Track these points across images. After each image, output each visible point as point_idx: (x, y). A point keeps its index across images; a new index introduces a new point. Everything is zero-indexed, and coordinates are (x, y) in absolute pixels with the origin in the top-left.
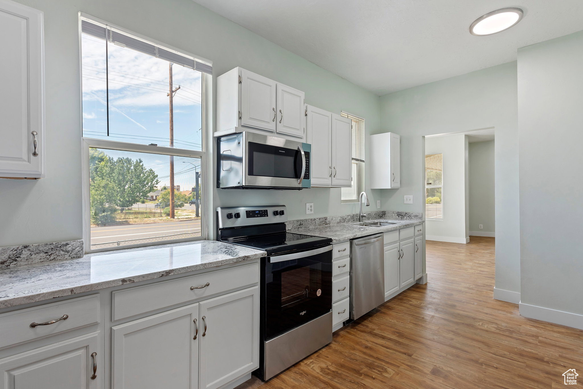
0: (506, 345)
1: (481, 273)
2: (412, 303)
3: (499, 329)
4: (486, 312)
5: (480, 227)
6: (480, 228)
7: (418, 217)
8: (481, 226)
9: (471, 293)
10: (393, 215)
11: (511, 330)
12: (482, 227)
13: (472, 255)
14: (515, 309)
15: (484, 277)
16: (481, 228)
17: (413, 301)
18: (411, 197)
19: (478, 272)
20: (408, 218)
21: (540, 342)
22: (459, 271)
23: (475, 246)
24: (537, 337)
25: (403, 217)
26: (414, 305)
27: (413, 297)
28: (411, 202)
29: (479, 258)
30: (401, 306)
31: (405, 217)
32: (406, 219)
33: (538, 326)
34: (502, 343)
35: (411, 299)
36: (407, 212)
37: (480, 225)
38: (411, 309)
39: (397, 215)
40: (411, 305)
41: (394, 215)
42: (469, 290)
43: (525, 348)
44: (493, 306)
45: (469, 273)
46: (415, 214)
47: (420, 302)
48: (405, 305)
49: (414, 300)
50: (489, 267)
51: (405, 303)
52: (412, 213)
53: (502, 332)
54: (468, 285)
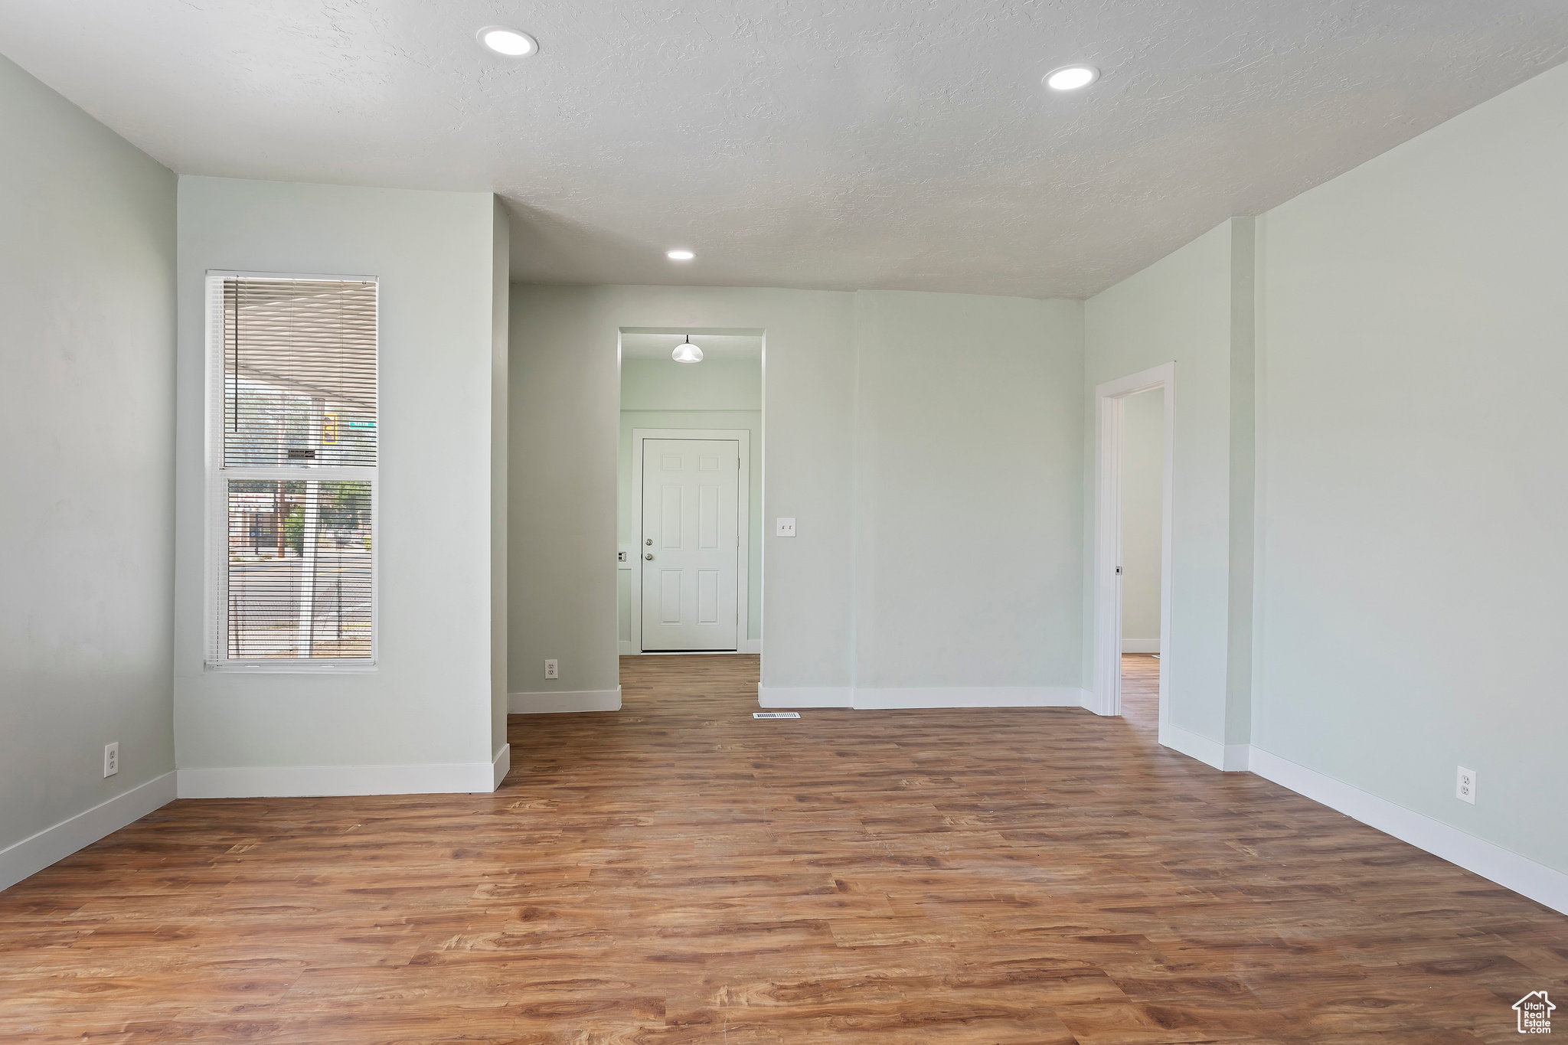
5: (547, 670)
6: (548, 676)
8: (552, 665)
12: (556, 669)
16: (552, 677)
37: (548, 662)
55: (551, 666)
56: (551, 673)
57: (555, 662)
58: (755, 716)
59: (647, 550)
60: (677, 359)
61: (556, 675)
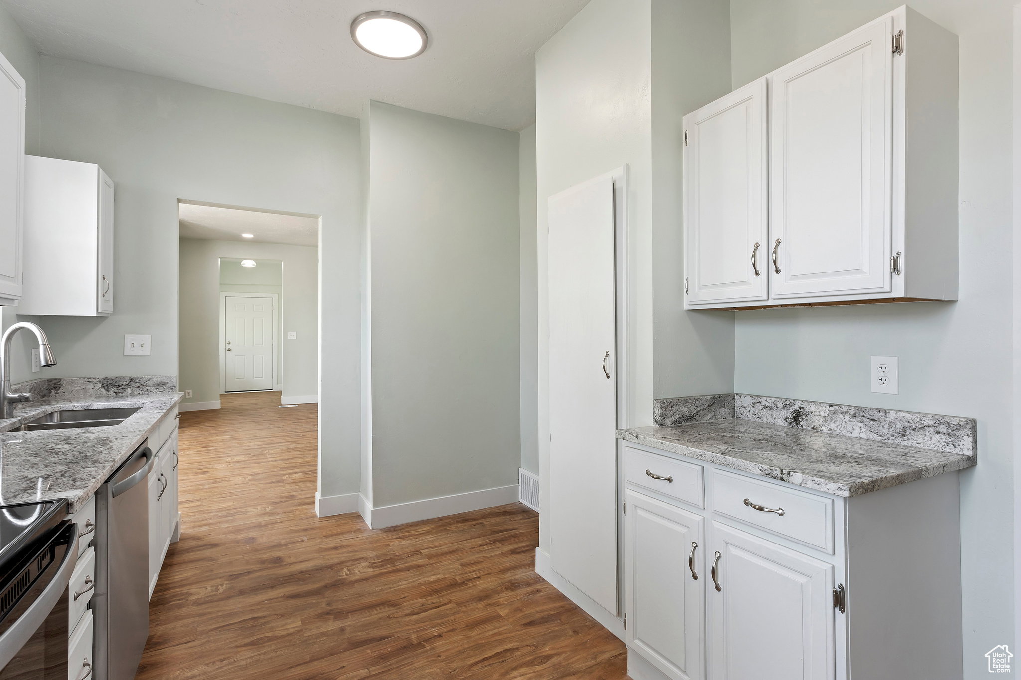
0: (408, 588)
1: (256, 477)
2: (196, 597)
3: (376, 566)
4: (332, 546)
7: (167, 385)
9: (281, 522)
10: (88, 387)
11: (388, 560)
13: (209, 449)
14: (357, 521)
15: (267, 483)
17: (194, 589)
18: (146, 338)
19: (249, 478)
20: (137, 391)
21: (430, 557)
22: (218, 487)
23: (198, 431)
24: (417, 552)
25: (122, 390)
26: (207, 599)
27: (185, 582)
28: (146, 351)
29: (225, 452)
30: (178, 618)
31: (129, 390)
32: (132, 395)
33: (404, 535)
34: (402, 587)
35: (185, 590)
36: (134, 375)
38: (210, 613)
39: (103, 387)
40: (198, 603)
41: (90, 386)
42: (271, 518)
43: (428, 577)
44: (330, 530)
45: (238, 485)
46: (159, 380)
47: (213, 586)
48: (184, 611)
49: (194, 586)
50: (255, 463)
51: (180, 607)
52: (148, 377)
53: (385, 569)
54: (259, 509)
55: (189, 393)
56: (189, 395)
57: (191, 391)
58: (280, 406)
59: (228, 347)
60: (243, 266)
61: (191, 396)
